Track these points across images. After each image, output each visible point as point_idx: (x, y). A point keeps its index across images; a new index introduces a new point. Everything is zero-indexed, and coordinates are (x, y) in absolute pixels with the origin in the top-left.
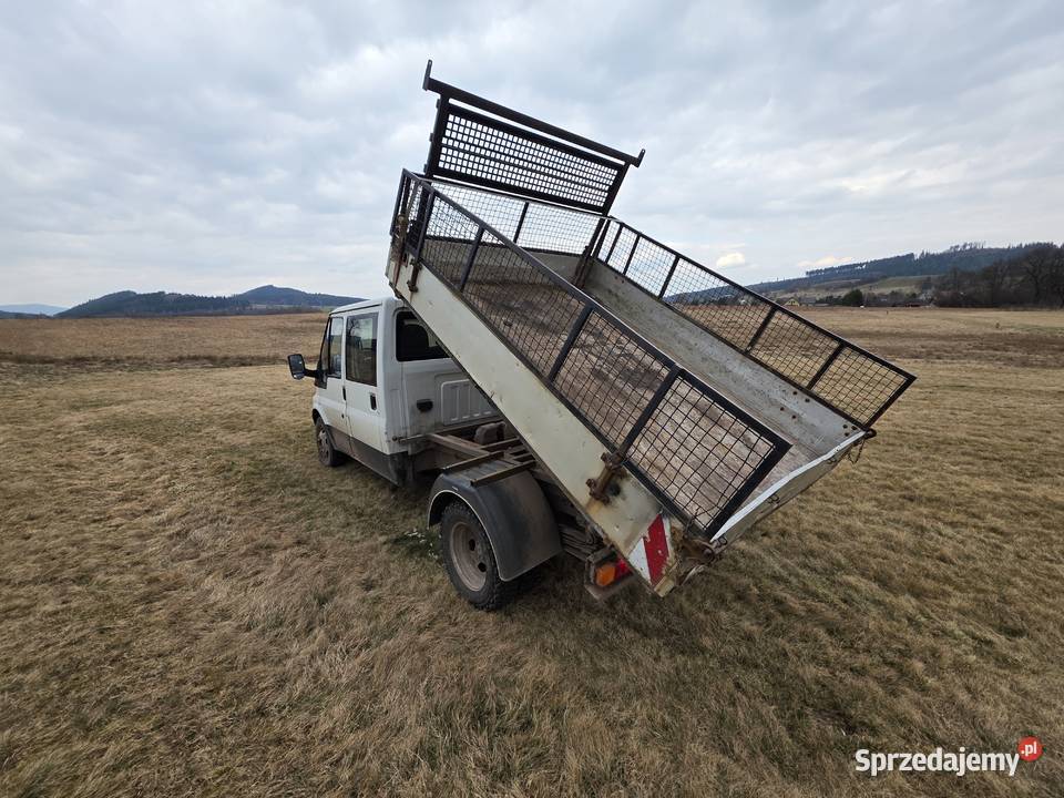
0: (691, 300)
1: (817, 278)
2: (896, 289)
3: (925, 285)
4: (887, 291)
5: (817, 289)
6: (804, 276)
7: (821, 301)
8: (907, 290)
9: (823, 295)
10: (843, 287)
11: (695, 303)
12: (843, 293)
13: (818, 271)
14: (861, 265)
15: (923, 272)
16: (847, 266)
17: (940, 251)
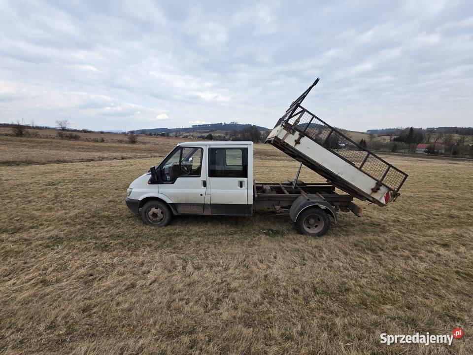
0: (149, 133)
1: (196, 128)
2: (220, 135)
3: (227, 134)
4: (217, 135)
5: (197, 132)
6: (191, 127)
7: (199, 137)
8: (223, 135)
9: (199, 135)
10: (205, 132)
11: (150, 135)
12: (206, 135)
13: (196, 126)
14: (209, 125)
15: (225, 129)
16: (205, 125)
17: (229, 123)
